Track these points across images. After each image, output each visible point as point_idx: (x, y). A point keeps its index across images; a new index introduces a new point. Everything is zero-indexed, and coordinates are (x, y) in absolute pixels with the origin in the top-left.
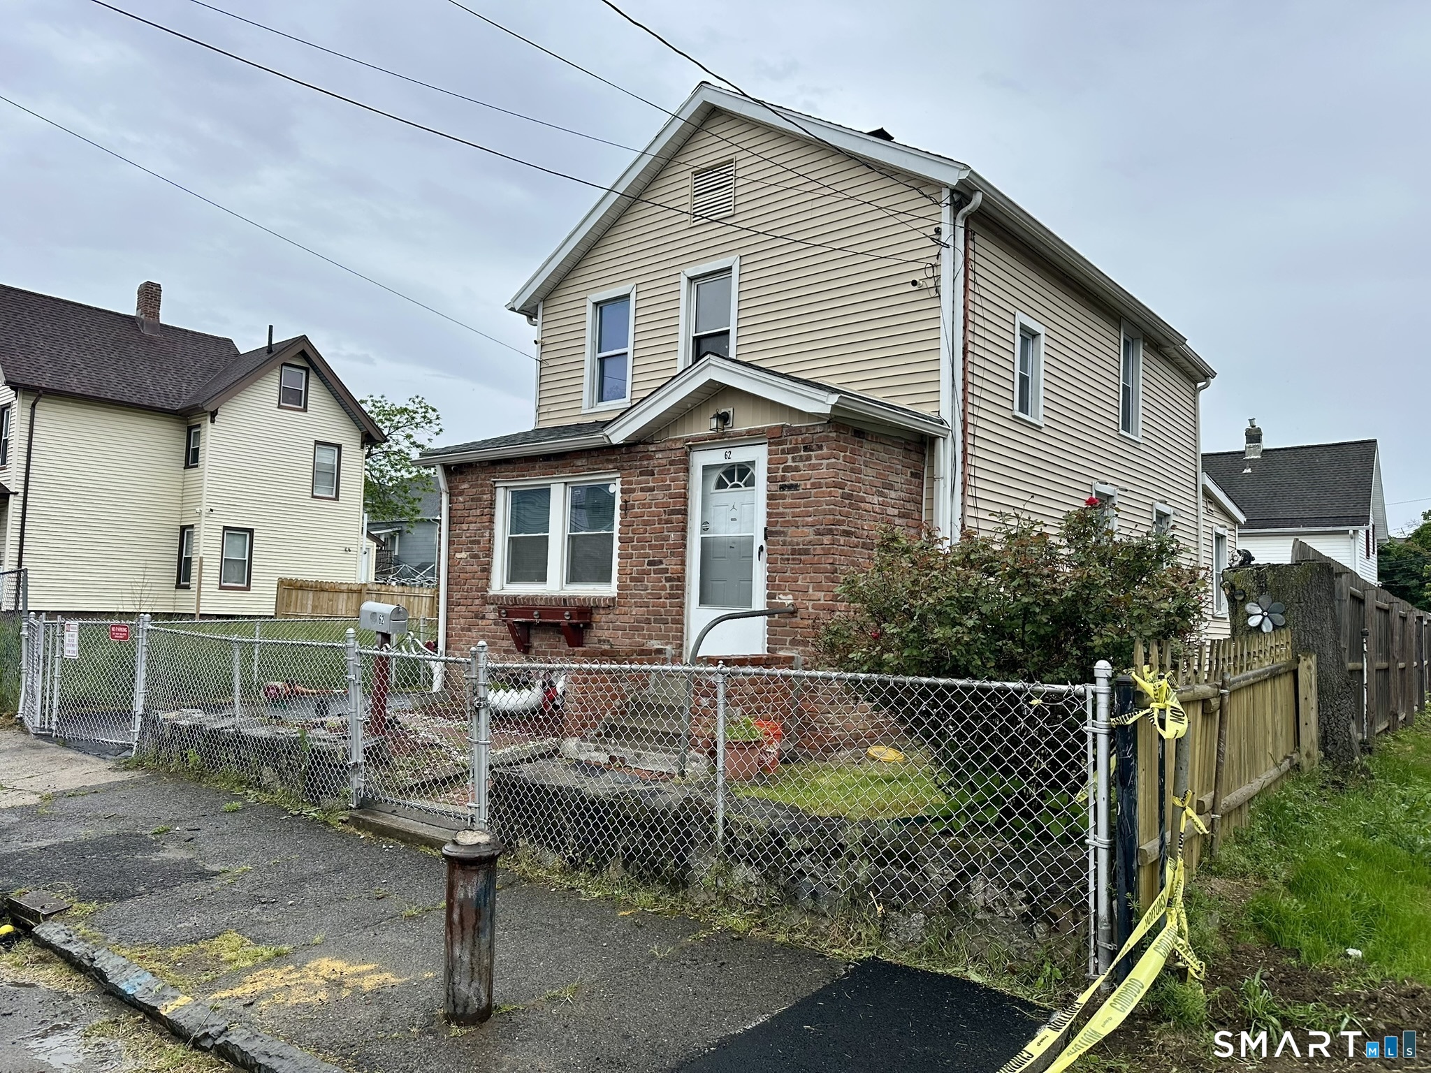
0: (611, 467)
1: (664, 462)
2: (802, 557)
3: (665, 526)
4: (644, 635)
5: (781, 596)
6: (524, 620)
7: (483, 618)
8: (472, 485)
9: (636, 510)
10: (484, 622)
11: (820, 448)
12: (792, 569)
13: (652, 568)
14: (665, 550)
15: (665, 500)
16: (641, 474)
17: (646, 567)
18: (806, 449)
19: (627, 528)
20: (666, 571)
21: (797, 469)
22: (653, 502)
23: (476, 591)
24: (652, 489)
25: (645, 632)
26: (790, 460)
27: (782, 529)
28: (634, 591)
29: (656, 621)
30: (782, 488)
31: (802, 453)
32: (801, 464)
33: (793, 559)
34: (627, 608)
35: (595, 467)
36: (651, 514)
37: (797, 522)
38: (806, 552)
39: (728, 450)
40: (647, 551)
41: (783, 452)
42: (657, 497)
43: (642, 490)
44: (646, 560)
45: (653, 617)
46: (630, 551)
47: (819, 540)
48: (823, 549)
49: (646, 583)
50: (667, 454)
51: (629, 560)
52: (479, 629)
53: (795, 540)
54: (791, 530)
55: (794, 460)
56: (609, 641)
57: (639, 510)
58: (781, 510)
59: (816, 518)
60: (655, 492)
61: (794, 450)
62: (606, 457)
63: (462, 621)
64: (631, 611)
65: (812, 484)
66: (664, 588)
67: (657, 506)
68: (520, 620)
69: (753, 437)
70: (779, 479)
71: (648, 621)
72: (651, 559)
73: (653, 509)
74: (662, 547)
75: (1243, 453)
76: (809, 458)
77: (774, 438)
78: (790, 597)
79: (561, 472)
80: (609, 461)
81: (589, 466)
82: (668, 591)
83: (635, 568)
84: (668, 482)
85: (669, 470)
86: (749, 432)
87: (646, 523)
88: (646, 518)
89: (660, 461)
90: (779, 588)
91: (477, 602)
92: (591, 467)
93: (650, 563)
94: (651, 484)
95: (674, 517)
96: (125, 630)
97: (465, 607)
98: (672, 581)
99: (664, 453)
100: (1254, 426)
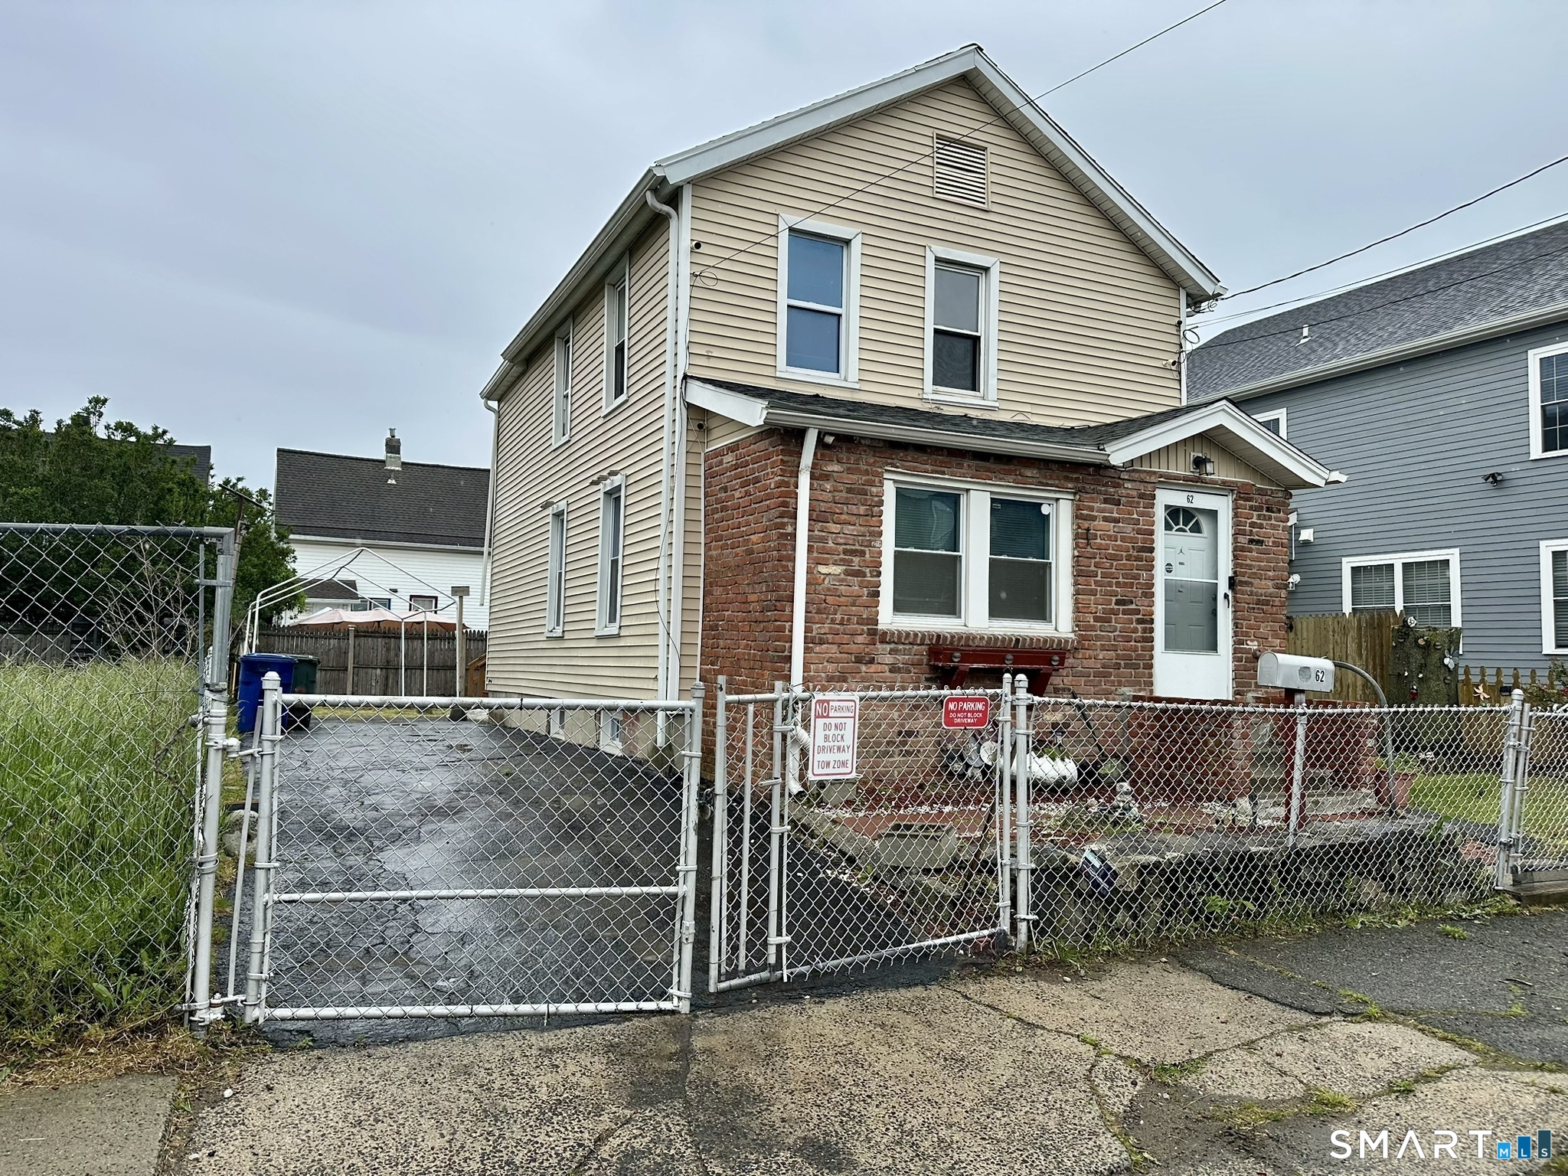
0: (1070, 486)
1: (1135, 493)
2: (1264, 607)
3: (1135, 563)
4: (1113, 682)
5: (1248, 642)
6: (987, 666)
7: (872, 661)
8: (848, 469)
9: (1099, 541)
10: (873, 668)
11: (1279, 511)
12: (1256, 617)
13: (1121, 607)
14: (1134, 589)
15: (1132, 535)
16: (1106, 501)
17: (1113, 606)
18: (1268, 510)
19: (1089, 560)
20: (1137, 612)
21: (1261, 527)
22: (1119, 535)
23: (858, 623)
24: (1116, 521)
25: (1112, 678)
26: (1255, 517)
27: (1249, 580)
28: (1099, 633)
29: (1126, 666)
30: (1251, 541)
31: (1264, 512)
32: (1264, 522)
33: (1258, 609)
34: (1091, 652)
35: (1050, 482)
36: (1119, 548)
37: (1261, 574)
38: (1267, 603)
39: (1190, 494)
40: (1114, 588)
41: (1251, 508)
42: (1124, 530)
43: (1105, 519)
44: (1114, 599)
45: (1122, 662)
46: (1093, 587)
47: (1277, 593)
48: (1280, 601)
49: (1113, 624)
50: (1137, 485)
51: (1093, 598)
52: (862, 677)
53: (1260, 591)
54: (1256, 582)
55: (1259, 517)
56: (1069, 690)
57: (1103, 542)
58: (1249, 562)
59: (1277, 573)
60: (1121, 524)
61: (1259, 509)
62: (1065, 474)
63: (830, 667)
64: (1097, 655)
65: (1273, 542)
66: (1135, 631)
67: (1123, 539)
68: (981, 666)
69: (1225, 488)
70: (1248, 533)
71: (1118, 666)
72: (1119, 597)
73: (1119, 543)
74: (1131, 585)
76: (1270, 518)
77: (1241, 494)
78: (1256, 643)
79: (1000, 479)
80: (1067, 479)
81: (1040, 480)
82: (1139, 634)
83: (1100, 607)
84: (1135, 516)
85: (1139, 503)
86: (1224, 483)
87: (1114, 558)
88: (1110, 551)
89: (1129, 491)
90: (1247, 634)
91: (860, 639)
92: (1044, 481)
93: (1118, 603)
94: (1115, 515)
95: (1144, 554)
96: (980, 706)
97: (835, 647)
98: (1145, 623)
99: (1134, 484)
100: (393, 437)
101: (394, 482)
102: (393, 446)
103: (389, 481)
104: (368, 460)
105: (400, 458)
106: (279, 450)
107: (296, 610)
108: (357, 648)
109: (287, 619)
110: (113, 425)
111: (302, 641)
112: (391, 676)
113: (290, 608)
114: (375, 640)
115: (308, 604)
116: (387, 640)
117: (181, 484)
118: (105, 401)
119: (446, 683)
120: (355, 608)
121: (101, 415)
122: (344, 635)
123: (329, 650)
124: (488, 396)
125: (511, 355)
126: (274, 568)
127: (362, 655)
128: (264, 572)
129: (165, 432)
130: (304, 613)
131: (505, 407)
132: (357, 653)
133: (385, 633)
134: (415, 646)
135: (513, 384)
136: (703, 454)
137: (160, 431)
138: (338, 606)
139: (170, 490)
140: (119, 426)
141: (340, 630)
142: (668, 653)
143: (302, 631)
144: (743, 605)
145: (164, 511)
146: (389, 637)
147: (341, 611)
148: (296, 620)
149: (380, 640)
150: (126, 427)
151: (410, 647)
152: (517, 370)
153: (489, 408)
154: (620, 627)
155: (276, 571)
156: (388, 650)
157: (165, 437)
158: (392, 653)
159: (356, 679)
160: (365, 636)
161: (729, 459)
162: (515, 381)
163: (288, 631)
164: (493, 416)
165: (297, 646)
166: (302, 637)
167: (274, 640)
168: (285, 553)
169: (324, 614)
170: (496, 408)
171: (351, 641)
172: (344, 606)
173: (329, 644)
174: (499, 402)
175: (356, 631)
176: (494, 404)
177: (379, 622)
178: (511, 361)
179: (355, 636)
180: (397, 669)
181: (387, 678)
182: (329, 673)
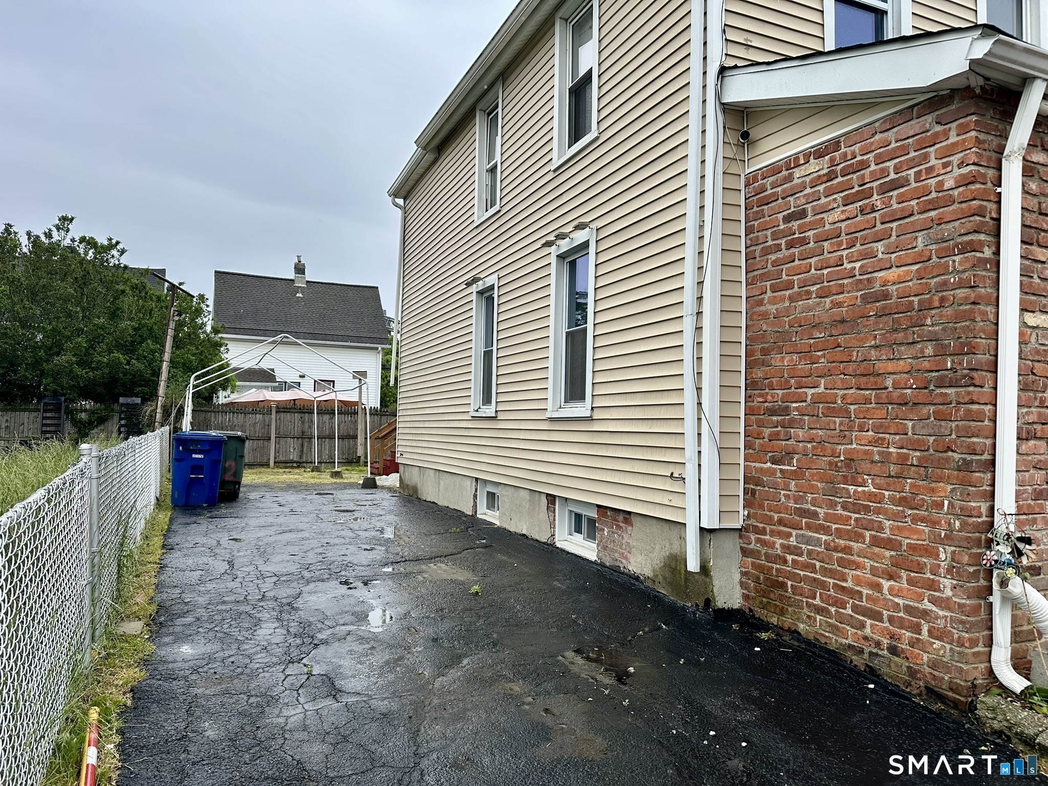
75: (293, 280)
100: (300, 262)
101: (301, 295)
102: (300, 269)
103: (298, 295)
104: (282, 279)
105: (305, 278)
106: (216, 272)
107: (229, 391)
108: (278, 422)
109: (222, 398)
110: (77, 239)
111: (233, 416)
112: (306, 445)
113: (224, 389)
114: (293, 414)
115: (238, 386)
116: (302, 415)
117: (134, 288)
118: (72, 219)
119: (349, 448)
120: (274, 389)
121: (68, 230)
122: (268, 411)
123: (256, 423)
124: (395, 194)
125: (423, 142)
126: (210, 357)
127: (282, 427)
128: (202, 360)
129: (118, 243)
130: (236, 393)
131: (411, 204)
132: (278, 425)
133: (300, 409)
134: (324, 419)
135: (422, 176)
136: (743, 176)
137: (114, 242)
138: (262, 387)
139: (123, 291)
140: (83, 239)
141: (264, 407)
142: (699, 445)
143: (233, 408)
144: (864, 379)
145: (118, 309)
146: (303, 413)
147: (265, 391)
148: (229, 399)
149: (296, 414)
150: (88, 240)
151: (321, 421)
152: (430, 157)
153: (396, 205)
154: (592, 408)
155: (212, 359)
156: (303, 423)
157: (118, 247)
158: (307, 425)
159: (277, 446)
160: (284, 412)
161: (815, 167)
162: (425, 173)
163: (222, 408)
164: (399, 212)
165: (229, 419)
166: (234, 413)
167: (211, 416)
168: (218, 345)
169: (252, 394)
170: (402, 204)
171: (273, 416)
172: (266, 388)
173: (256, 419)
174: (405, 199)
175: (277, 407)
176: (400, 201)
177: (294, 400)
178: (424, 148)
179: (277, 412)
180: (311, 438)
181: (302, 446)
182: (256, 442)
